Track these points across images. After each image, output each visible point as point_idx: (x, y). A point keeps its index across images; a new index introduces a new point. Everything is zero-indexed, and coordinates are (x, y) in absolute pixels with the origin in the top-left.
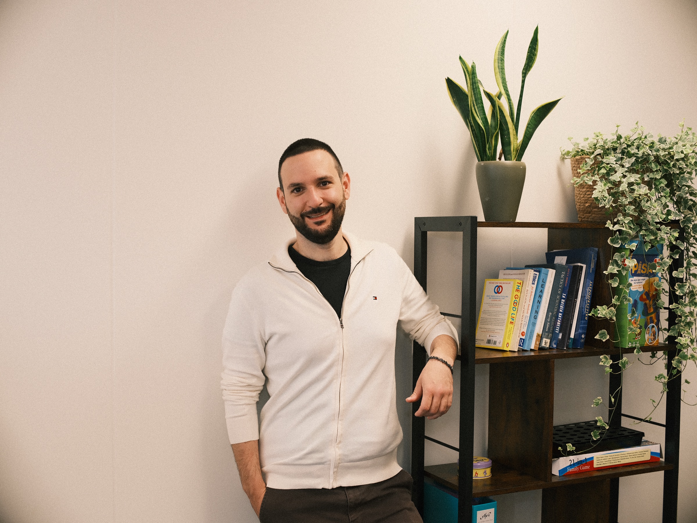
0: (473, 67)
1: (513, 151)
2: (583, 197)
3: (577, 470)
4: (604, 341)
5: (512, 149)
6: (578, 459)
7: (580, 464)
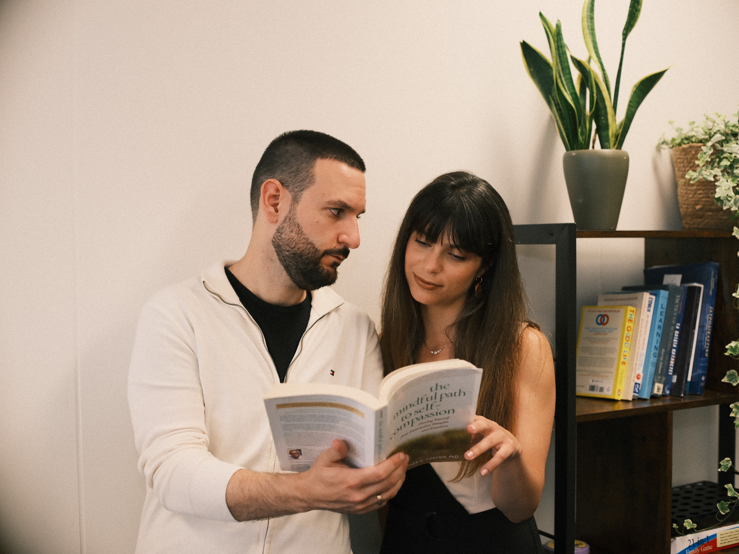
0: (558, 27)
1: (612, 137)
2: (693, 197)
3: (698, 552)
4: (735, 384)
5: (610, 134)
6: (698, 538)
7: (701, 544)
